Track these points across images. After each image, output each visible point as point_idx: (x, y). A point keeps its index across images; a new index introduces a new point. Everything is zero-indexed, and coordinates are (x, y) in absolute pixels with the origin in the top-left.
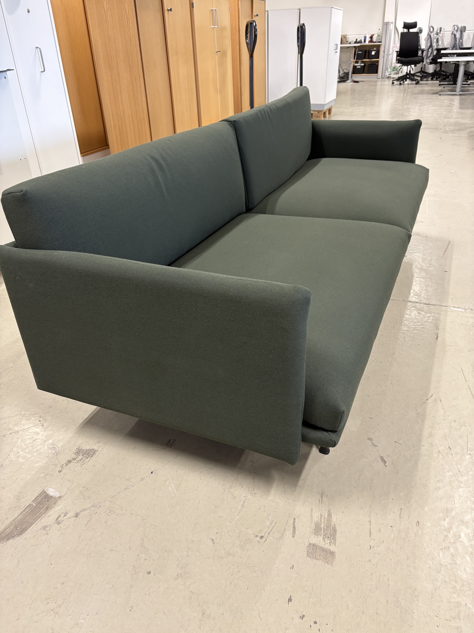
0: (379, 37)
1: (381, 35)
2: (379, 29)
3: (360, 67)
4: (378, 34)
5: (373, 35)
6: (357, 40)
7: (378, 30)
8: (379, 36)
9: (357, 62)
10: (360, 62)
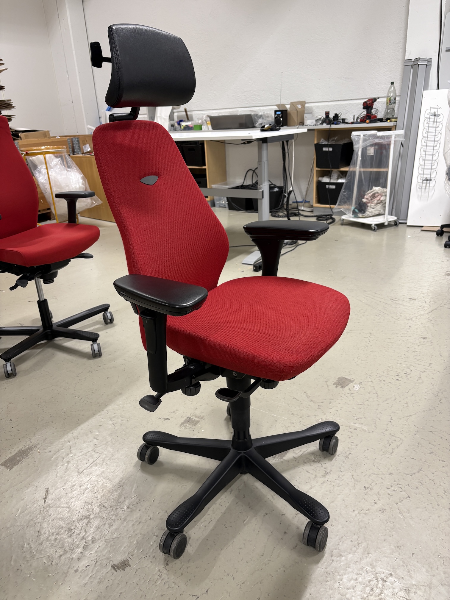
0: (391, 106)
1: (398, 99)
2: (392, 83)
3: (333, 187)
4: (387, 97)
5: (375, 100)
6: (327, 114)
7: (390, 85)
8: (391, 102)
9: (328, 174)
10: (335, 175)
